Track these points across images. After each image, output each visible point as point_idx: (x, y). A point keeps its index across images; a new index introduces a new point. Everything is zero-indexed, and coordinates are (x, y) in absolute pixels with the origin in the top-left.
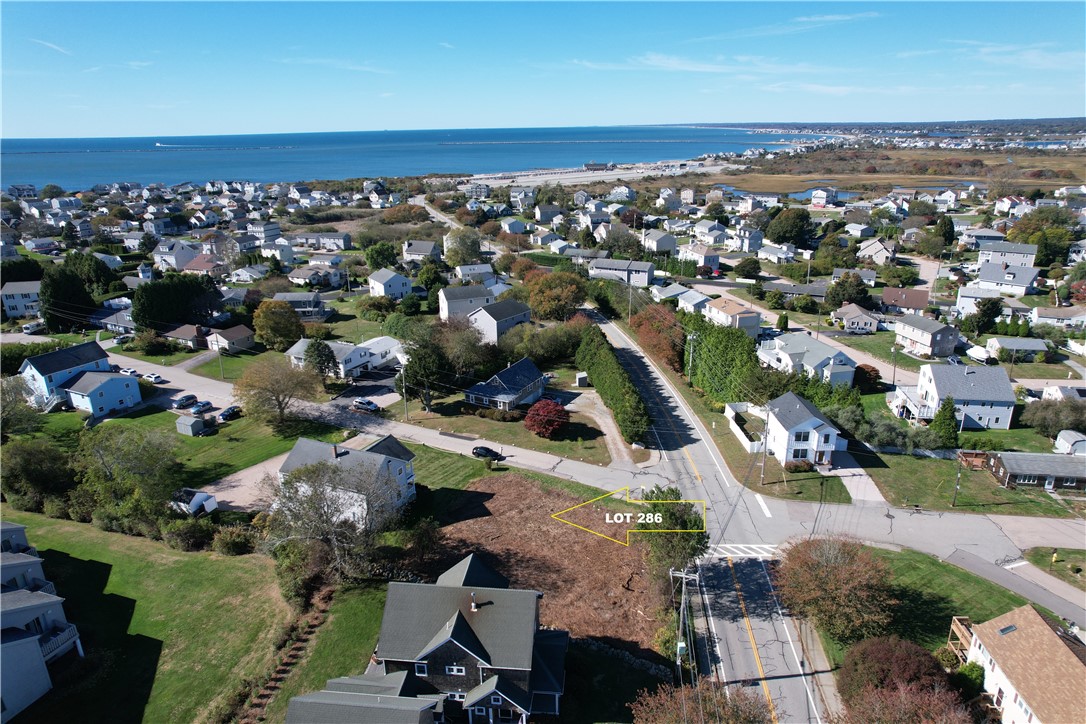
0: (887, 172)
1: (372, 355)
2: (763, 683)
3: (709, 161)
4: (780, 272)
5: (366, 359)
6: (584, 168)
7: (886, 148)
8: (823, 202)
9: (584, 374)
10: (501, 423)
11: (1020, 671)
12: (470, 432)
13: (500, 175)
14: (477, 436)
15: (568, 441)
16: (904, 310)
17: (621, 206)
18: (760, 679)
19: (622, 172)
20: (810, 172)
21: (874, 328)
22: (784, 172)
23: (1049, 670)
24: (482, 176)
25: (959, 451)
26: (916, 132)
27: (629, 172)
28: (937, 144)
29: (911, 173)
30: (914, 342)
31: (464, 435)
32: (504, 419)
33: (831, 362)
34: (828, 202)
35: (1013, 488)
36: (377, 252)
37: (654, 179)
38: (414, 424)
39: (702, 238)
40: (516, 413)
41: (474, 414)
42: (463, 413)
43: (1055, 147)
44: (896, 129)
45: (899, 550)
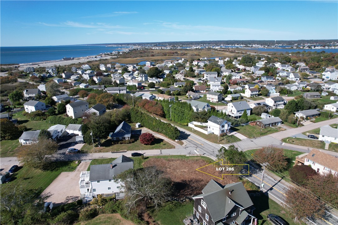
0: (157, 56)
1: (59, 132)
2: (273, 188)
3: (103, 55)
4: (159, 85)
5: (57, 134)
6: (63, 60)
7: (150, 49)
8: (149, 65)
9: (139, 124)
10: (129, 144)
11: (323, 163)
12: (122, 149)
13: (31, 64)
14: (126, 150)
15: (156, 144)
16: (201, 91)
17: (91, 71)
18: (272, 187)
19: (77, 60)
20: (136, 57)
21: (199, 97)
22: (129, 58)
23: (328, 160)
24: (23, 64)
25: (249, 122)
26: (153, 45)
27: (79, 60)
28: (162, 48)
29: (163, 56)
30: (213, 99)
31: (121, 151)
32: (130, 143)
33: (206, 107)
34: (151, 65)
35: (266, 128)
36: (15, 95)
37: (91, 62)
38: (98, 152)
39: (127, 78)
40: (133, 140)
41: (118, 144)
42: (113, 144)
43: (189, 48)
44: (147, 44)
45: (262, 148)
